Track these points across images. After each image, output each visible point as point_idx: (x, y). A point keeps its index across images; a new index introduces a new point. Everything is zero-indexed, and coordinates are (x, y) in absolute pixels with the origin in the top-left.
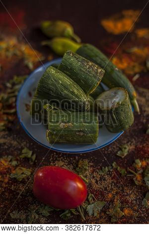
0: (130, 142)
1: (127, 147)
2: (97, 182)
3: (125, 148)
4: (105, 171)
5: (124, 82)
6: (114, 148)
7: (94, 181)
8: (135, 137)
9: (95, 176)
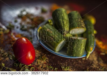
0: (72, 69)
1: (69, 68)
3: (68, 68)
4: (50, 67)
5: (91, 40)
6: (63, 65)
7: (41, 66)
8: (77, 69)
9: (44, 65)
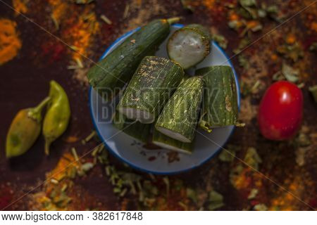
2: (258, 72)
4: (244, 63)
7: (258, 75)
